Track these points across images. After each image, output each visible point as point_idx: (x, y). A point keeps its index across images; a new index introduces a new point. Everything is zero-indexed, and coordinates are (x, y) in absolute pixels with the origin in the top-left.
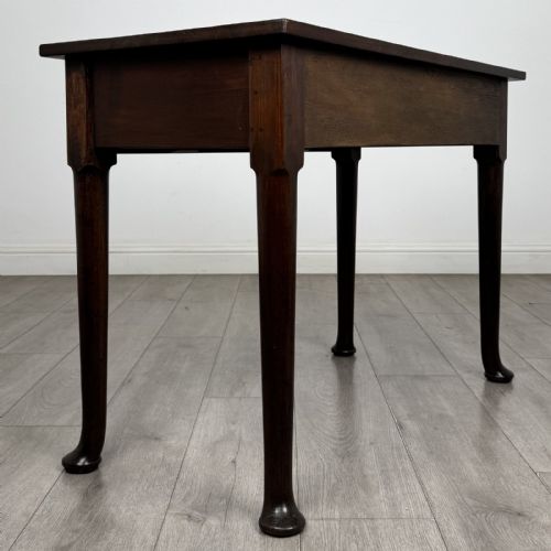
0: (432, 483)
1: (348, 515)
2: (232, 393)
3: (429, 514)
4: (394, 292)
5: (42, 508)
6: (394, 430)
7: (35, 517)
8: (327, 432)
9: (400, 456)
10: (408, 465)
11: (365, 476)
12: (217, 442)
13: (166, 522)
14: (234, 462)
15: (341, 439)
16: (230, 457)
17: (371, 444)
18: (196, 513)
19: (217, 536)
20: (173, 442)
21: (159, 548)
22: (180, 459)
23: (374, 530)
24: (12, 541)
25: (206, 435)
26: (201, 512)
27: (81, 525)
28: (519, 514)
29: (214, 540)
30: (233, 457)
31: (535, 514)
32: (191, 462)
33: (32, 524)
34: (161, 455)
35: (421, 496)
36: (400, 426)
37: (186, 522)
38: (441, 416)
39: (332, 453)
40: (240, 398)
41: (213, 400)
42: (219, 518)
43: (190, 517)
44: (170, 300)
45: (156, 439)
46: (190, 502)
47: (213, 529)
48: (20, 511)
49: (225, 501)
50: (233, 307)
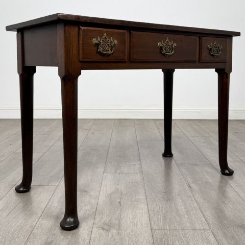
0: (207, 213)
1: (173, 228)
2: (116, 171)
3: (208, 228)
4: (178, 127)
5: (38, 223)
6: (187, 188)
7: (35, 228)
8: (159, 189)
9: (192, 201)
10: (196, 205)
11: (177, 210)
12: (112, 194)
13: (93, 231)
14: (120, 203)
15: (165, 192)
17: (179, 195)
18: (106, 227)
19: (116, 237)
20: (93, 193)
21: (91, 243)
22: (96, 201)
23: (185, 235)
24: (26, 239)
25: (106, 191)
26: (108, 226)
27: (56, 232)
29: (115, 240)
30: (119, 201)
32: (101, 203)
33: (35, 231)
35: (203, 219)
36: (190, 187)
37: (102, 231)
38: (207, 183)
39: (162, 199)
40: (119, 174)
41: (108, 174)
42: (116, 229)
43: (103, 228)
44: (86, 130)
45: (85, 191)
46: (103, 221)
47: (114, 234)
48: (29, 225)
49: (118, 221)
50: (112, 133)
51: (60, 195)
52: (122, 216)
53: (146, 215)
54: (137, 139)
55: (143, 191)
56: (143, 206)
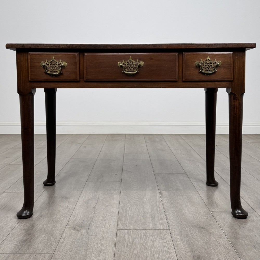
0: (170, 216)
1: (136, 228)
2: (98, 180)
3: (167, 228)
6: (158, 194)
7: (15, 229)
8: (132, 195)
9: (159, 205)
10: (162, 208)
11: (145, 213)
12: (89, 200)
13: (65, 231)
14: (95, 207)
15: (137, 198)
16: (93, 205)
17: (149, 200)
18: (77, 228)
19: (84, 236)
20: (72, 199)
21: (61, 241)
22: (74, 206)
23: (145, 234)
24: (4, 238)
25: (85, 197)
26: (79, 227)
27: (32, 232)
28: (202, 228)
29: (82, 238)
30: (95, 205)
31: (209, 228)
32: (78, 207)
33: (13, 231)
34: (67, 205)
35: (165, 220)
36: (161, 193)
37: (72, 231)
38: (177, 189)
40: (101, 182)
41: (90, 183)
42: (86, 229)
43: (75, 229)
44: (79, 144)
45: (66, 198)
46: (76, 223)
47: (83, 234)
48: (9, 227)
49: (89, 223)
50: (103, 146)
51: (42, 201)
52: (94, 219)
53: (115, 218)
54: (125, 152)
55: (118, 196)
56: (115, 210)
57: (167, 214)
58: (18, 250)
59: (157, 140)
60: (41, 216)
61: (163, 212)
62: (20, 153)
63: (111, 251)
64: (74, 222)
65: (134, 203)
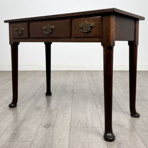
1: (82, 126)
2: (58, 98)
3: (101, 126)
4: (99, 75)
5: (11, 125)
6: (95, 107)
7: (9, 127)
8: (79, 107)
9: (96, 113)
10: (97, 115)
11: (87, 117)
12: (54, 110)
13: (39, 128)
14: (57, 114)
16: (56, 113)
17: (89, 110)
19: (51, 131)
20: (43, 110)
21: (37, 134)
22: (44, 114)
23: (87, 130)
24: (3, 132)
25: (51, 108)
26: (48, 126)
28: (122, 126)
30: (57, 113)
31: (125, 126)
32: (47, 114)
33: (8, 129)
34: (40, 113)
35: (99, 122)
36: (97, 106)
37: (44, 128)
40: (60, 100)
41: (54, 100)
42: (52, 127)
43: (45, 127)
45: (39, 109)
48: (5, 126)
49: (54, 123)
50: (61, 78)
52: (56, 121)
53: (69, 120)
54: (75, 81)
55: (71, 108)
56: (69, 116)
57: (100, 118)
58: (11, 139)
59: (94, 74)
60: (25, 120)
61: (98, 117)
62: (11, 82)
63: (67, 139)
64: (44, 123)
65: (81, 111)
